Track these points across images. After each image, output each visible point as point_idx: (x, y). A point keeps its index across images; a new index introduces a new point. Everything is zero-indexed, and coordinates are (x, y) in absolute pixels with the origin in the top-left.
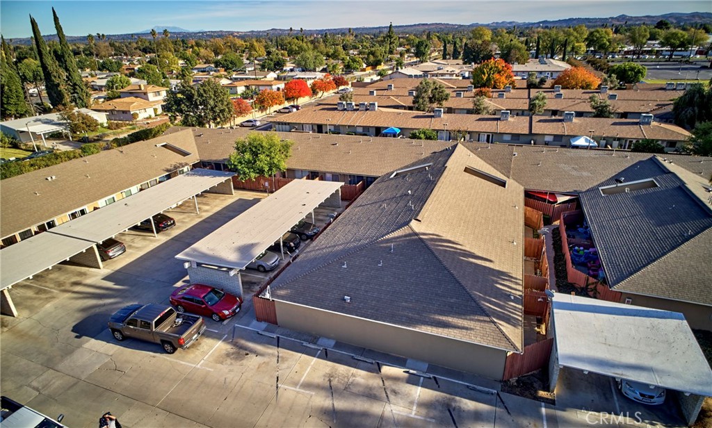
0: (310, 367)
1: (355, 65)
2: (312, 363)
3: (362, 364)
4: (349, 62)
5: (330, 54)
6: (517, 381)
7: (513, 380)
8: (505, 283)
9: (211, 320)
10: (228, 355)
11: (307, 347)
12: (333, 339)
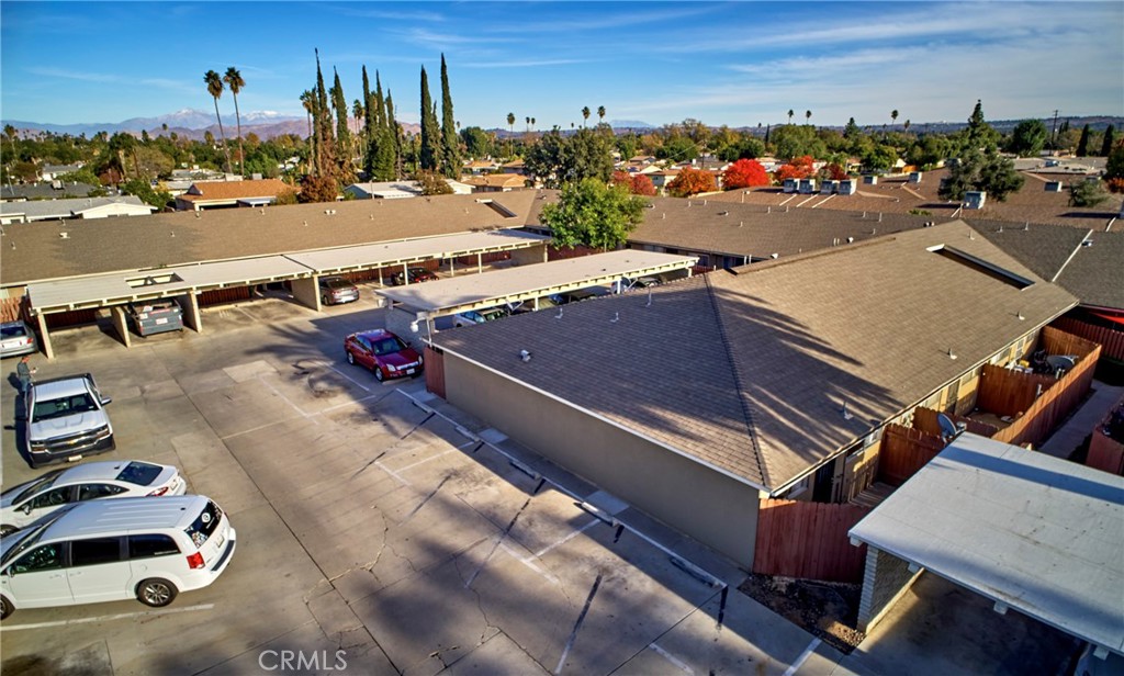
0: (438, 455)
1: (881, 160)
2: (446, 453)
3: (518, 473)
4: (869, 156)
5: (847, 148)
6: (790, 587)
7: (782, 582)
8: (862, 401)
9: (371, 376)
10: (352, 415)
11: (459, 432)
12: (506, 434)
